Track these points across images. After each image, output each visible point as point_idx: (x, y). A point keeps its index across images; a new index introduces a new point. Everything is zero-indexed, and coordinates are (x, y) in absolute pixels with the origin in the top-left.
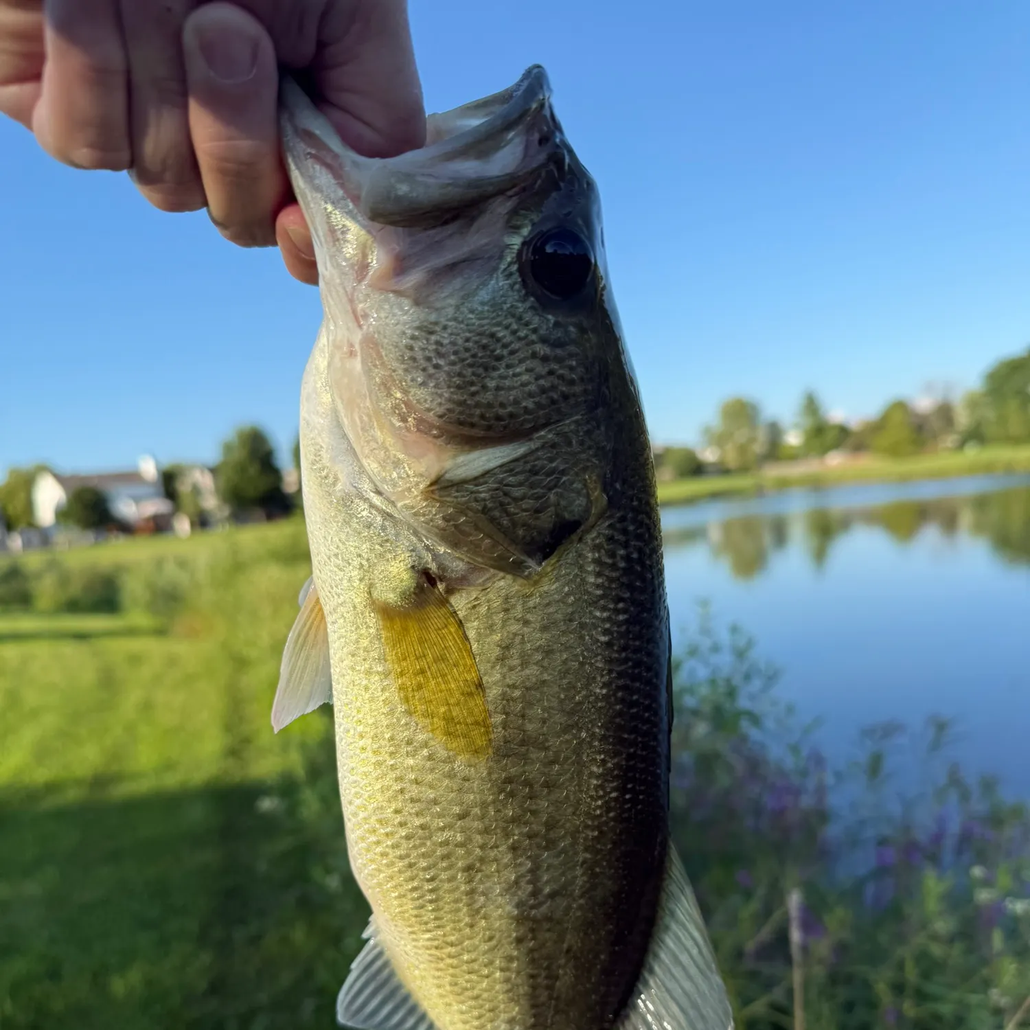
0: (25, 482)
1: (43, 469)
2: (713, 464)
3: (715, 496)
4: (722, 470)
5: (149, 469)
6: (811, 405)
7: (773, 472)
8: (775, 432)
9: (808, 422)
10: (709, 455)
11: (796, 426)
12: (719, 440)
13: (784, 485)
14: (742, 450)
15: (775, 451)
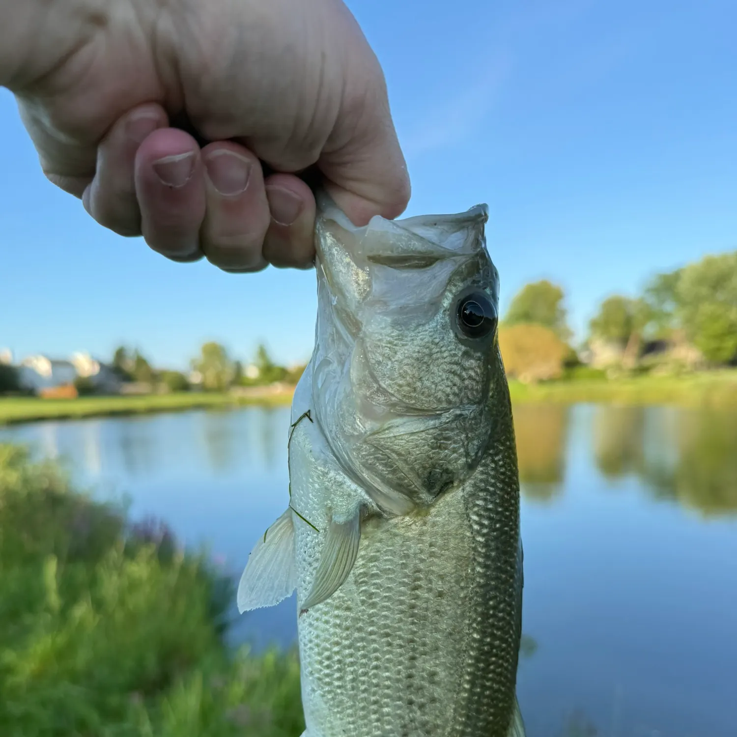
2: (197, 385)
4: (203, 388)
6: (262, 353)
7: (237, 394)
8: (239, 369)
9: (261, 362)
10: (195, 378)
11: (255, 364)
12: (202, 369)
14: (218, 376)
15: (239, 379)
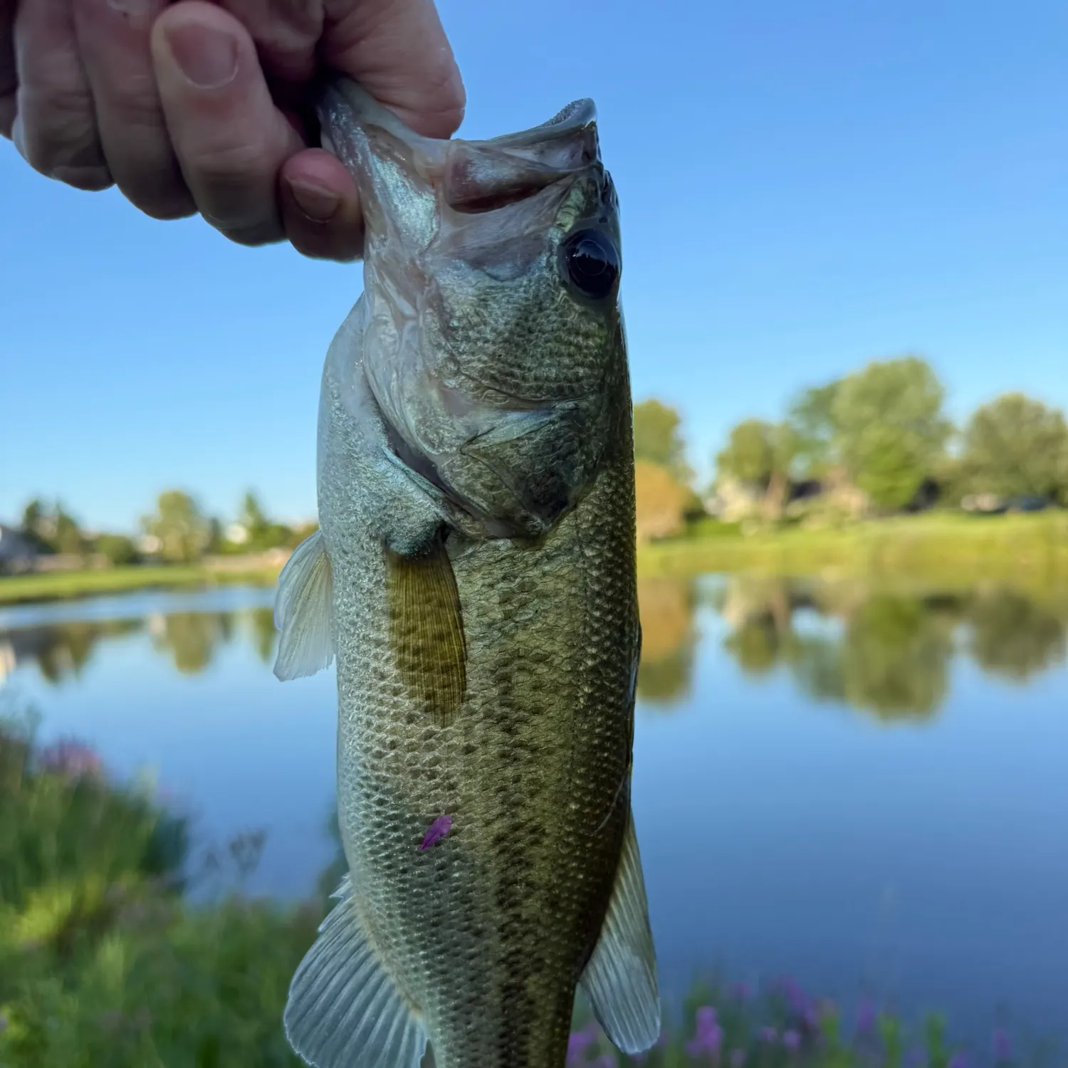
2: (154, 554)
3: (155, 587)
4: (162, 560)
6: (251, 505)
7: (217, 566)
8: (216, 529)
9: (250, 520)
10: (150, 545)
11: (240, 523)
12: (159, 531)
13: (224, 580)
14: (185, 542)
15: (216, 545)
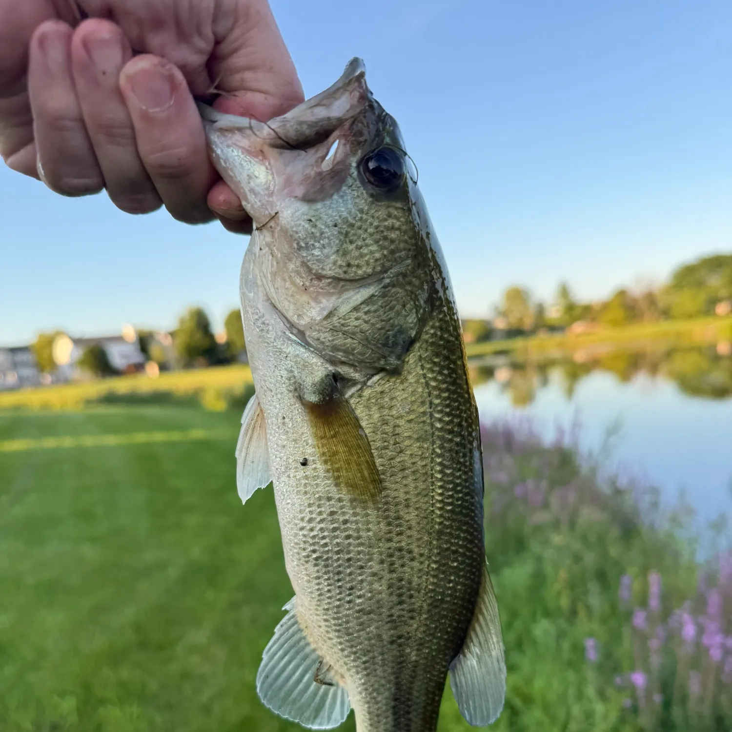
0: (48, 342)
1: (59, 334)
5: (130, 334)
